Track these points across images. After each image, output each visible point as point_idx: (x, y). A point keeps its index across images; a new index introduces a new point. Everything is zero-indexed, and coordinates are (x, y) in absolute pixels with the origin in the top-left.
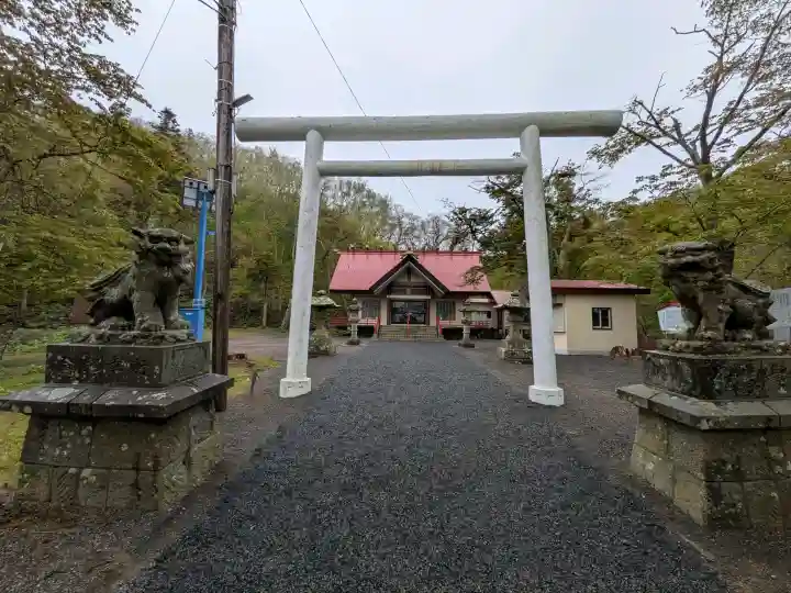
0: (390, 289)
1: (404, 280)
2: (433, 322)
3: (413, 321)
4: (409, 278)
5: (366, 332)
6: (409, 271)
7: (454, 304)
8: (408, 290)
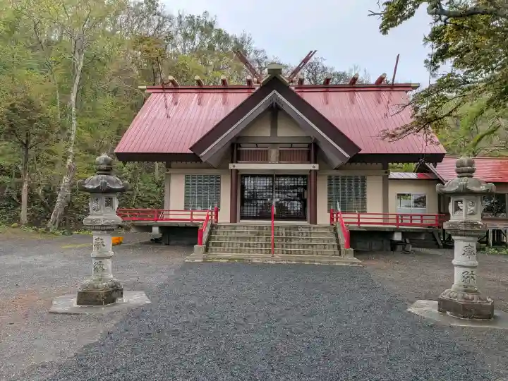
0: (235, 150)
1: (264, 132)
2: (323, 217)
3: (283, 214)
4: (274, 126)
5: (181, 235)
6: (274, 112)
7: (364, 180)
8: (274, 153)
